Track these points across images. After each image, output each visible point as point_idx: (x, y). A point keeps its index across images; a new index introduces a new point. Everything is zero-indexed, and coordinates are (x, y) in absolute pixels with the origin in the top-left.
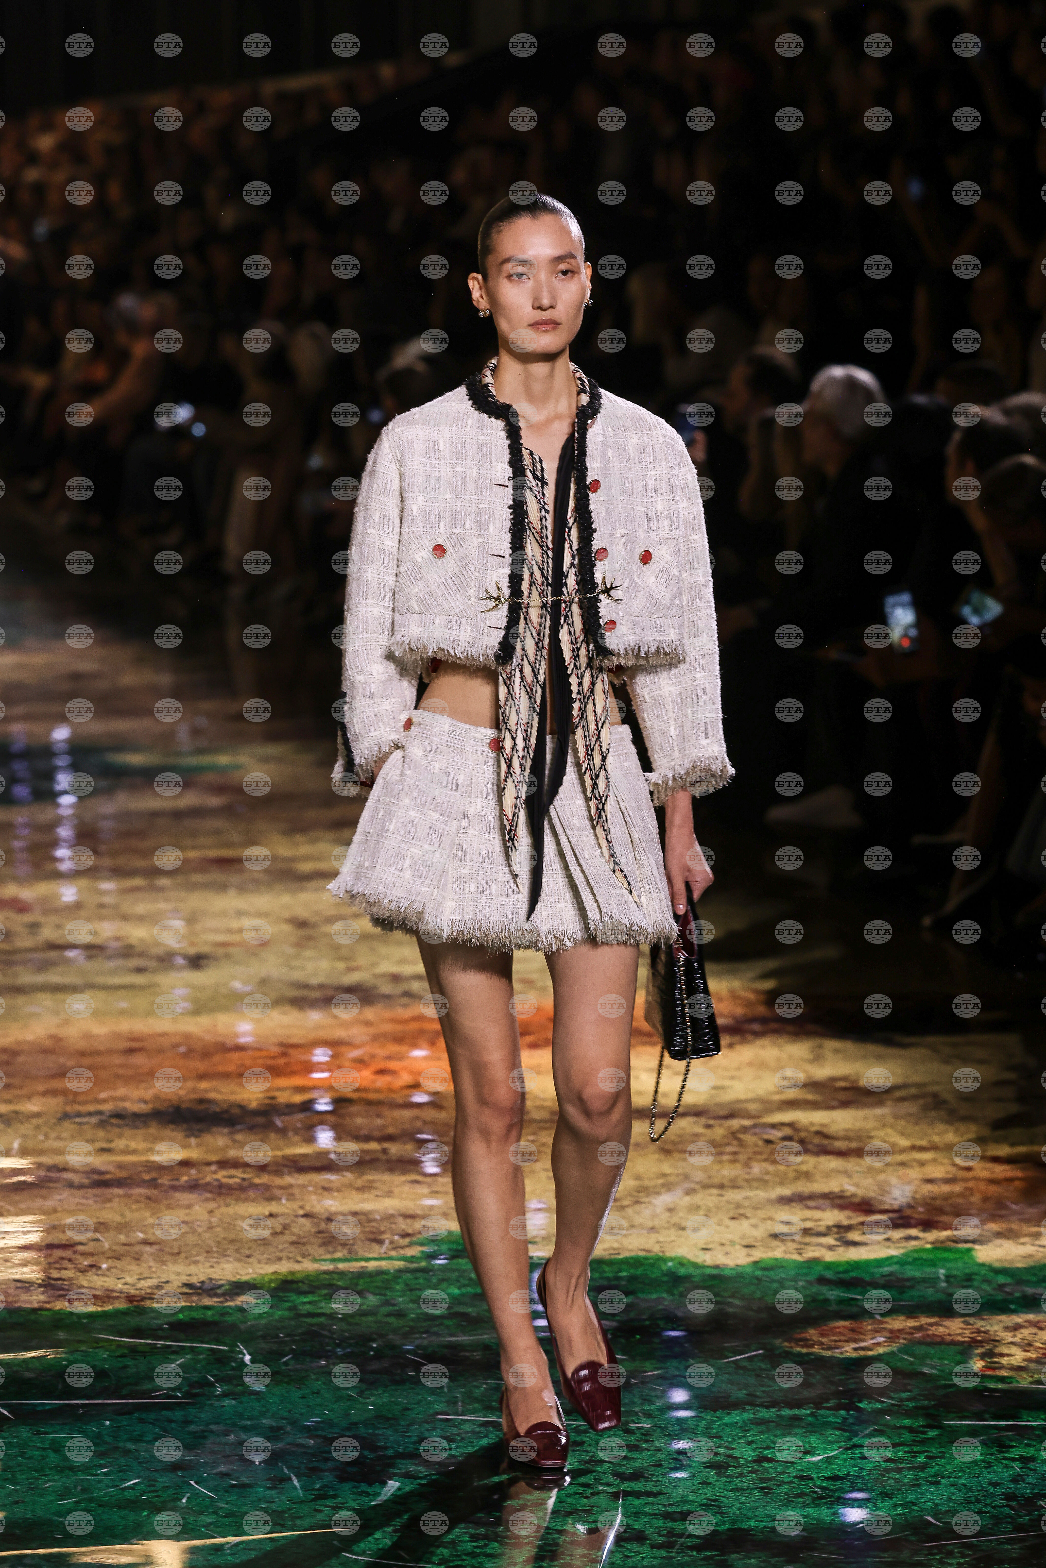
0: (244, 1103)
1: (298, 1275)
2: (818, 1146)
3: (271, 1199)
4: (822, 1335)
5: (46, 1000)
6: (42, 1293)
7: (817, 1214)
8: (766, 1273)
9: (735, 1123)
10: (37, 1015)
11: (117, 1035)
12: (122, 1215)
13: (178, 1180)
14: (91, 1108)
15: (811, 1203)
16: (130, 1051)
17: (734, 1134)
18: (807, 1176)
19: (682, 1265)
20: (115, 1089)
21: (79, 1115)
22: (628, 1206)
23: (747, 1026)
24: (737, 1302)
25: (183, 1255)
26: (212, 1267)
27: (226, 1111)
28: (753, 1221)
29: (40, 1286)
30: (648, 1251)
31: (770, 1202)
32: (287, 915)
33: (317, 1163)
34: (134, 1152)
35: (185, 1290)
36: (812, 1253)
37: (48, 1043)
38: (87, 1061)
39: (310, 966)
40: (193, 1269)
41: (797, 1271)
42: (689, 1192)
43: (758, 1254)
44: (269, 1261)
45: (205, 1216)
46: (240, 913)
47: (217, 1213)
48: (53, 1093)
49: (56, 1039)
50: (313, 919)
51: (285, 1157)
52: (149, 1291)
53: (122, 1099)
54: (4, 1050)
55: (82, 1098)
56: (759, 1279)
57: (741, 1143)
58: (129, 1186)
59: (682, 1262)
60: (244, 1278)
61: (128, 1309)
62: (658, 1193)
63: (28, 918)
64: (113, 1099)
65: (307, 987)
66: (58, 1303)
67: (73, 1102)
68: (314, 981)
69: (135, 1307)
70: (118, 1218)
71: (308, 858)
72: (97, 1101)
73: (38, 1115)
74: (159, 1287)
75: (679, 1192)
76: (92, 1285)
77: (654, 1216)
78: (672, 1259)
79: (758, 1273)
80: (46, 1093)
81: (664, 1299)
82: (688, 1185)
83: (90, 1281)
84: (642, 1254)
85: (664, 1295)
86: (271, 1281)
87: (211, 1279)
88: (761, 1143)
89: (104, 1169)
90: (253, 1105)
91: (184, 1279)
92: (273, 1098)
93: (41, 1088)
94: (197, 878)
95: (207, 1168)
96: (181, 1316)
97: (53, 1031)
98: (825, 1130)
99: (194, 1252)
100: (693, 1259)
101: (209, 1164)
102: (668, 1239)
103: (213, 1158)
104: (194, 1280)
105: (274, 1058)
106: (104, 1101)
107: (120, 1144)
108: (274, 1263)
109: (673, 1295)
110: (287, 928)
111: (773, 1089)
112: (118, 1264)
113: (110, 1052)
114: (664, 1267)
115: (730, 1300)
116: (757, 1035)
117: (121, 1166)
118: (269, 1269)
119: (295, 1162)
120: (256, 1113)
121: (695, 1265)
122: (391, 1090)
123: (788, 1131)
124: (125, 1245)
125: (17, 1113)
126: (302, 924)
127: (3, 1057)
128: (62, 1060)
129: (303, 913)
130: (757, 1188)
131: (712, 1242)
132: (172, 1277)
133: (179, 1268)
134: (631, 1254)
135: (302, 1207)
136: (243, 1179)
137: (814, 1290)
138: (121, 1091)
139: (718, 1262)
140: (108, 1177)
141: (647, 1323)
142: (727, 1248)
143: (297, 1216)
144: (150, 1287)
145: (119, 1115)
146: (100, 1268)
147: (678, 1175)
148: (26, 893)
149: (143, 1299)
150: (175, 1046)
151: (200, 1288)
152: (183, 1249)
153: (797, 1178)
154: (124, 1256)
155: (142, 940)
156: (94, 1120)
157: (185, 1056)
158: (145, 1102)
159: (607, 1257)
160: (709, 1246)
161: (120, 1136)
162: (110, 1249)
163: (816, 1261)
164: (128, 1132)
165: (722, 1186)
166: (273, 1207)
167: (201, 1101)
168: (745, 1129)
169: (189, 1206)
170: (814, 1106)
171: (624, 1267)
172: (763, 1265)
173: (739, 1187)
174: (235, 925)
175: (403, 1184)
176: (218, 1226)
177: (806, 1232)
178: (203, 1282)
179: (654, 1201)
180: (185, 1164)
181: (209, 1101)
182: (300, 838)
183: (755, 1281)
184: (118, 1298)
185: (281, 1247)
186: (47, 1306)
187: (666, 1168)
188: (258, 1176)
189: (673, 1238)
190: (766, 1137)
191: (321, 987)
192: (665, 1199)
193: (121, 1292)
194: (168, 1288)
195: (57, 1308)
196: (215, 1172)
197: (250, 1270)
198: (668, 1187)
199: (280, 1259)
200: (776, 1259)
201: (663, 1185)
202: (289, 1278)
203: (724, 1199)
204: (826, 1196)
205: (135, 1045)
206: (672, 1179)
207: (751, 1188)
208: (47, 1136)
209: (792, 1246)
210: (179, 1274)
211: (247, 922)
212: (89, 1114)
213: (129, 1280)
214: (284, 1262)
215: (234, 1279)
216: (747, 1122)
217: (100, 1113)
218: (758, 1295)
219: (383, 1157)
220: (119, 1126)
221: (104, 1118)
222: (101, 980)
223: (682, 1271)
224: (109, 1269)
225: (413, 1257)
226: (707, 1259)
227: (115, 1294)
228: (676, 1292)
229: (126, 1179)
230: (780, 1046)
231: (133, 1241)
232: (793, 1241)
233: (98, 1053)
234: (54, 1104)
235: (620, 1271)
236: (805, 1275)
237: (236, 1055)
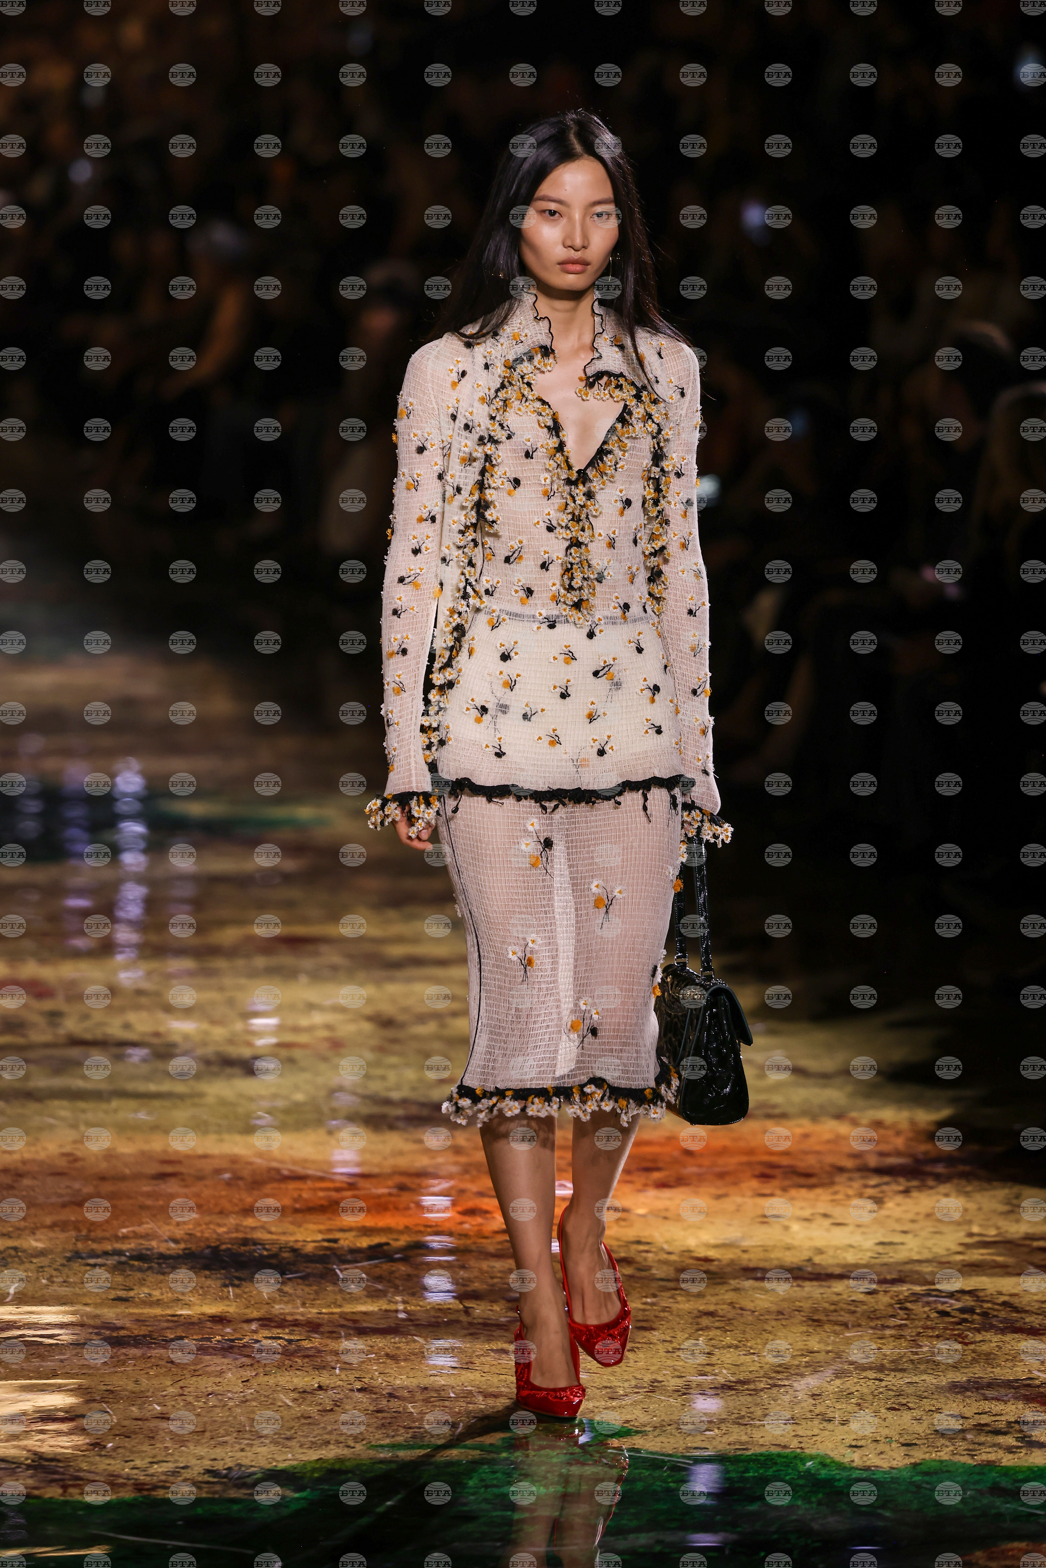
0: (298, 1246)
1: (348, 1464)
2: (1005, 1320)
3: (319, 1368)
4: (991, 1558)
5: (63, 1109)
6: (31, 1477)
7: (997, 1407)
8: (927, 1478)
9: (904, 1289)
10: (51, 1127)
11: (146, 1156)
12: (136, 1382)
13: (209, 1340)
14: (108, 1247)
15: (989, 1393)
16: (162, 1176)
17: (901, 1303)
18: (988, 1358)
19: (824, 1465)
20: (140, 1224)
21: (93, 1254)
22: (762, 1390)
23: (928, 1168)
24: (888, 1514)
25: (208, 1434)
26: (242, 1450)
27: (275, 1256)
28: (916, 1413)
29: (29, 1467)
30: (785, 1447)
31: (939, 1389)
32: (369, 1011)
33: (383, 1324)
34: (158, 1303)
35: (207, 1478)
36: (987, 1455)
37: (62, 1163)
38: (107, 1187)
39: (392, 1077)
40: (219, 1452)
41: (966, 1478)
42: (839, 1374)
43: (918, 1455)
44: (313, 1445)
45: (239, 1387)
46: (311, 1007)
47: (254, 1383)
48: (63, 1226)
49: (72, 1158)
50: (401, 1018)
51: (342, 1315)
52: (163, 1478)
53: (146, 1236)
54: (6, 1171)
55: (99, 1233)
56: (919, 1487)
57: (909, 1315)
58: (149, 1345)
59: (824, 1462)
60: (282, 1466)
61: (135, 1499)
62: (802, 1375)
63: (48, 1005)
64: (136, 1236)
65: (387, 1102)
66: (49, 1489)
67: (87, 1238)
68: (395, 1095)
69: (143, 1497)
70: (131, 1386)
71: (400, 940)
72: (117, 1238)
73: (42, 1253)
74: (175, 1473)
75: (829, 1373)
76: (93, 1468)
77: (795, 1402)
78: (812, 1458)
79: (917, 1478)
80: (52, 1226)
81: (798, 1507)
82: (838, 1366)
83: (92, 1464)
84: (775, 1450)
85: (799, 1503)
86: (314, 1470)
87: (240, 1465)
88: (934, 1315)
89: (119, 1323)
90: (309, 1248)
91: (207, 1464)
92: (335, 1241)
93: (48, 1220)
94: (260, 962)
95: (245, 1326)
96: (199, 1511)
97: (67, 1149)
98: (1015, 1301)
99: (222, 1431)
100: (838, 1458)
101: (249, 1321)
102: (810, 1433)
103: (256, 1314)
104: (219, 1466)
105: (337, 1190)
106: (125, 1237)
107: (142, 1292)
108: (320, 1447)
109: (810, 1502)
110: (367, 1027)
111: (956, 1248)
112: (127, 1443)
113: (137, 1177)
114: (802, 1468)
115: (880, 1511)
116: (941, 1179)
117: (140, 1321)
118: (313, 1455)
119: (355, 1321)
120: (310, 1258)
121: (841, 1466)
122: (481, 1235)
123: (968, 1301)
124: (137, 1419)
125: (15, 1249)
126: (385, 1022)
127: (6, 1180)
128: (77, 1185)
129: (387, 1009)
130: (925, 1372)
131: (864, 1438)
132: (193, 1462)
133: (201, 1451)
134: (763, 1450)
135: (359, 1379)
136: (290, 1341)
137: (985, 1501)
138: (148, 1227)
139: (868, 1463)
140: (122, 1333)
141: (775, 1536)
142: (881, 1447)
143: (352, 1390)
144: (165, 1473)
145: (140, 1257)
146: (105, 1447)
147: (828, 1352)
148: (47, 973)
149: (155, 1488)
150: (218, 1171)
151: (226, 1476)
152: (209, 1428)
153: (974, 1361)
154: (135, 1433)
155: (186, 1037)
156: (111, 1261)
157: (229, 1184)
158: (176, 1241)
159: (732, 1453)
160: (860, 1443)
161: (142, 1282)
162: (118, 1424)
163: (990, 1464)
164: (151, 1278)
165: (881, 1368)
166: (324, 1379)
167: (245, 1242)
168: (916, 1297)
169: (221, 1373)
170: (1004, 1270)
171: (751, 1465)
172: (924, 1468)
173: (903, 1370)
174: (304, 1022)
175: (486, 1354)
176: (254, 1400)
177: (980, 1428)
178: (229, 1469)
179: (795, 1384)
180: (219, 1320)
181: (255, 1243)
182: (392, 914)
183: (914, 1489)
184: (123, 1485)
185: (329, 1428)
186: (36, 1492)
187: (814, 1343)
188: (308, 1338)
189: (816, 1431)
190: (940, 1307)
191: (404, 1102)
192: (812, 1382)
193: (128, 1479)
194: (187, 1474)
195: (47, 1496)
196: (255, 1332)
197: (290, 1456)
198: (815, 1368)
199: (327, 1443)
200: (941, 1462)
201: (808, 1365)
202: (337, 1466)
203: (883, 1384)
204: (1008, 1384)
205: (169, 1169)
206: (820, 1357)
207: (917, 1371)
208: (50, 1279)
209: (962, 1445)
210: (201, 1458)
211: (318, 1018)
212: (106, 1254)
213: (138, 1463)
214: (332, 1447)
215: (269, 1466)
216: (918, 1289)
217: (120, 1253)
218: (915, 1506)
219: (464, 1318)
220: (140, 1270)
221: (123, 1259)
222: (131, 1086)
223: (824, 1473)
224: (115, 1449)
225: (491, 1445)
226: (856, 1458)
227: (121, 1481)
228: (814, 1499)
229: (144, 1336)
230: (967, 1194)
231: (148, 1415)
232: (964, 1439)
233: (123, 1178)
234: (63, 1240)
235: (747, 1470)
236: (975, 1483)
237: (292, 1185)
